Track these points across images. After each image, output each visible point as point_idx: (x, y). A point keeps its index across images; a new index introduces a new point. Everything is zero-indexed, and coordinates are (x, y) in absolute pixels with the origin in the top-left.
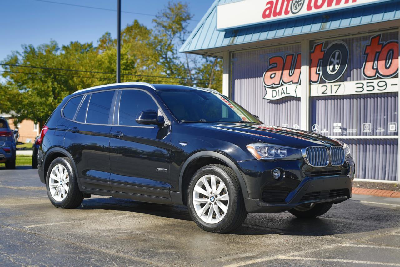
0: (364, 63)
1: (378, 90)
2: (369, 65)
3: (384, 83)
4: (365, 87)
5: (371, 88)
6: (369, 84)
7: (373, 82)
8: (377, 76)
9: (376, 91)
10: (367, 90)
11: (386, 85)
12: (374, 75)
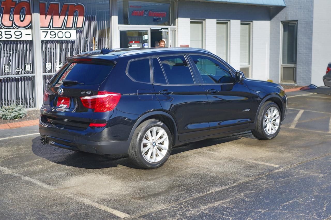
0: (1, 15)
1: (15, 38)
2: (6, 17)
3: (20, 33)
4: (3, 34)
5: (9, 36)
6: (7, 33)
7: (10, 31)
8: (13, 27)
9: (13, 39)
10: (6, 38)
11: (21, 34)
12: (11, 25)
